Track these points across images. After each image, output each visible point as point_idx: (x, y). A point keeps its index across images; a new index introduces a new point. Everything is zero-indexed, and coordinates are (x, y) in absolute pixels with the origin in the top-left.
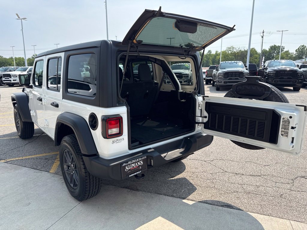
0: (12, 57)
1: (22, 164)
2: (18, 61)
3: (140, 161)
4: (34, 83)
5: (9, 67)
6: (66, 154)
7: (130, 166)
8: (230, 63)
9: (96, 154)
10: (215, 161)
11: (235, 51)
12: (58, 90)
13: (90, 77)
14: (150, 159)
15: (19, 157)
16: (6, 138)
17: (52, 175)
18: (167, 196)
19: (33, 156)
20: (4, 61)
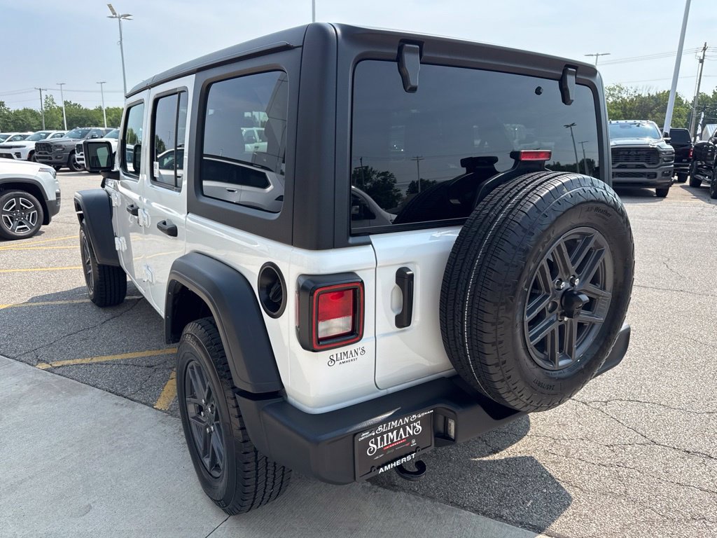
0: (100, 107)
1: (88, 378)
2: (113, 115)
3: (413, 422)
4: (124, 166)
5: (89, 128)
6: (193, 373)
7: (382, 440)
8: (623, 126)
9: (277, 392)
10: (615, 406)
11: (625, 96)
12: (176, 186)
13: (266, 151)
14: (445, 418)
15: (84, 357)
16: (60, 302)
17: (160, 418)
18: (484, 514)
19: (118, 357)
20: (84, 116)
